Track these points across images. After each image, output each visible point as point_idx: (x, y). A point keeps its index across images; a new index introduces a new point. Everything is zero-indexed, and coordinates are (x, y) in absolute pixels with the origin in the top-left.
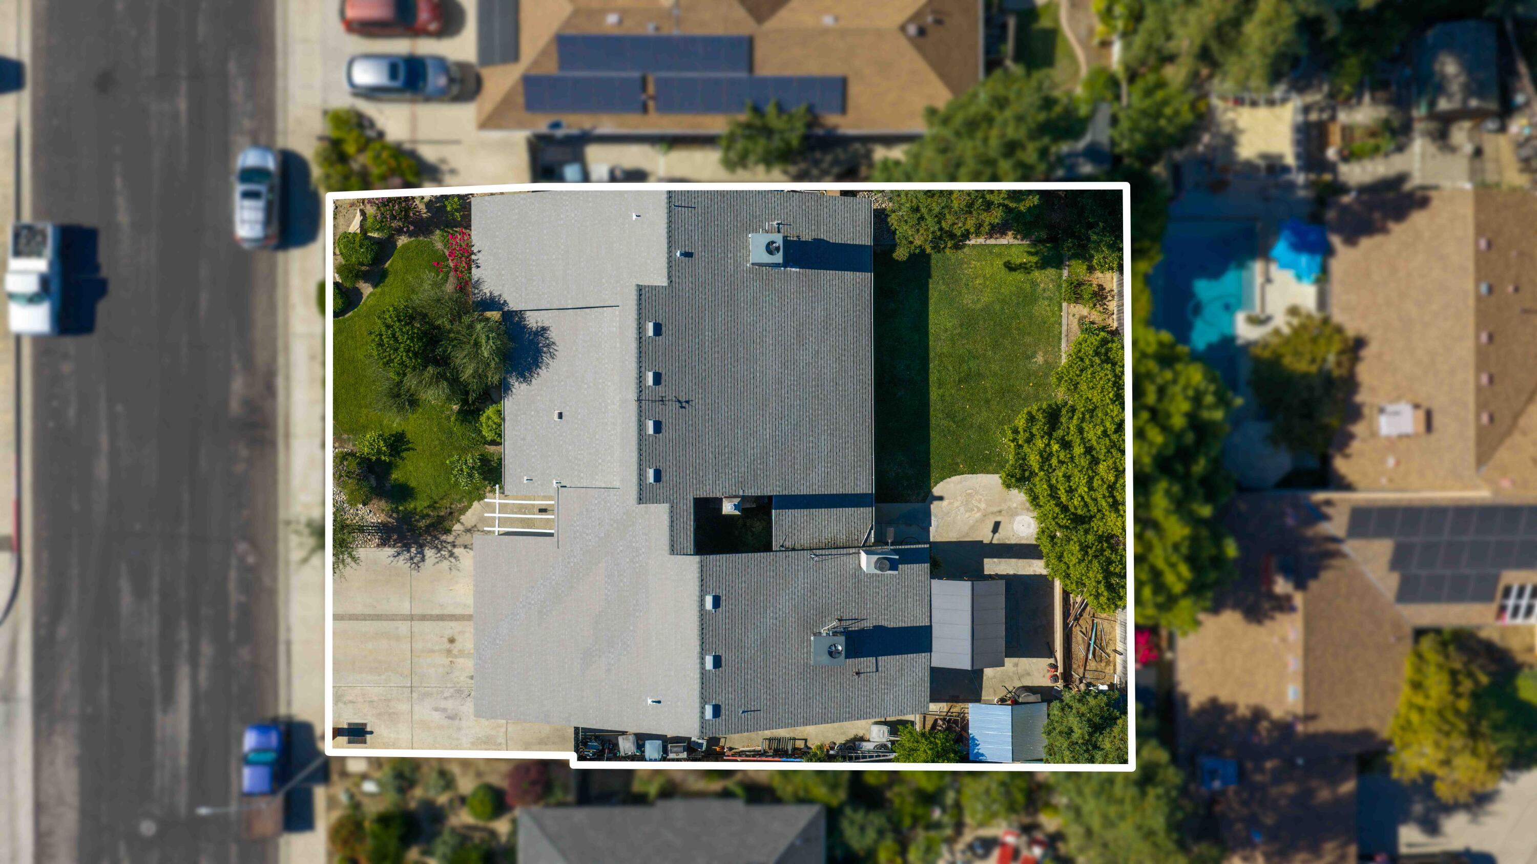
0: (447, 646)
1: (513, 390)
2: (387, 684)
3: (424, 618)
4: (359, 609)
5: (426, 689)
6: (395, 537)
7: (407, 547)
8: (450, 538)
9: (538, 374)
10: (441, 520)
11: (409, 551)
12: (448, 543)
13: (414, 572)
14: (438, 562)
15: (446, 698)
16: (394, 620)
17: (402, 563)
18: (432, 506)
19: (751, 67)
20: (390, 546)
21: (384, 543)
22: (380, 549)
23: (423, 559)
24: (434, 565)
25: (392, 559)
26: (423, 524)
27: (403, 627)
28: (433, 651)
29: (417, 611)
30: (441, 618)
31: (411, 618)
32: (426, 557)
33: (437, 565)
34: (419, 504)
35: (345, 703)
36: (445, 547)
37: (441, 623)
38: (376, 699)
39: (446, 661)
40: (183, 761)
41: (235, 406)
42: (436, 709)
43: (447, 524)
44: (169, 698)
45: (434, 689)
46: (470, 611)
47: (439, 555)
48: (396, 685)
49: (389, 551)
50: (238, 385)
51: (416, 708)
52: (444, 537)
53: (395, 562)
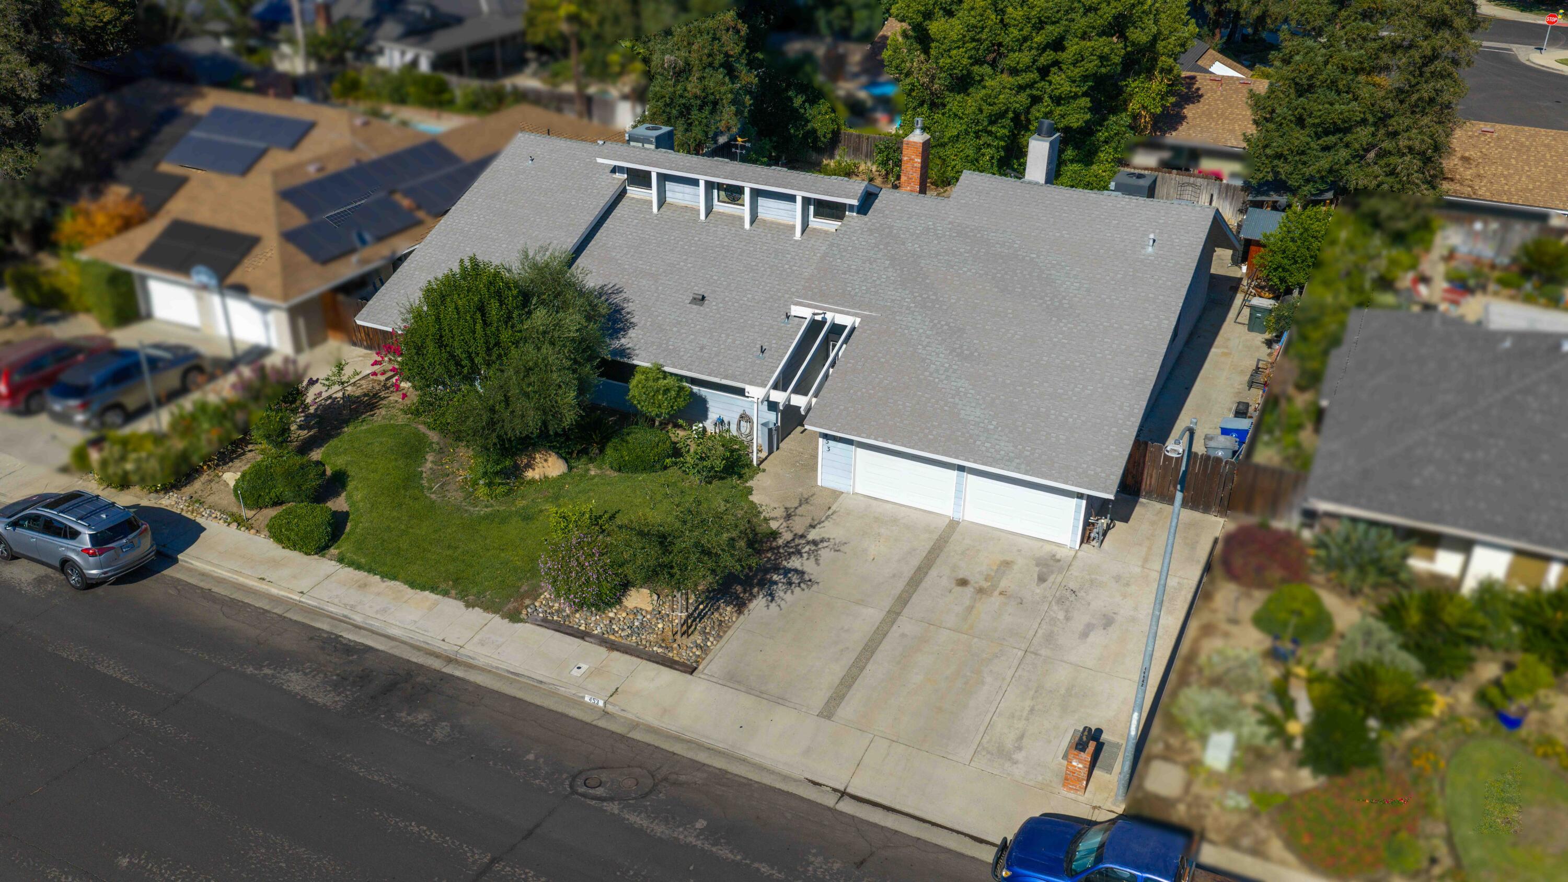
0: (969, 591)
1: (629, 346)
2: (1004, 679)
3: (903, 600)
4: (836, 671)
5: (1038, 635)
6: (739, 589)
8: (787, 536)
11: (776, 583)
12: (793, 540)
13: (815, 589)
14: (816, 560)
15: (1067, 619)
16: (885, 635)
17: (788, 598)
20: (750, 601)
22: (746, 612)
23: (801, 573)
24: (818, 564)
25: (773, 605)
27: (906, 629)
28: (970, 609)
29: (886, 603)
30: (915, 581)
31: (893, 615)
32: (800, 568)
33: (821, 562)
35: (1020, 748)
36: (798, 545)
37: (925, 585)
38: (1028, 704)
39: (995, 600)
41: (326, 698)
42: (1085, 635)
45: (1044, 626)
47: (805, 555)
48: (1013, 670)
50: (295, 682)
52: (780, 542)
53: (783, 604)
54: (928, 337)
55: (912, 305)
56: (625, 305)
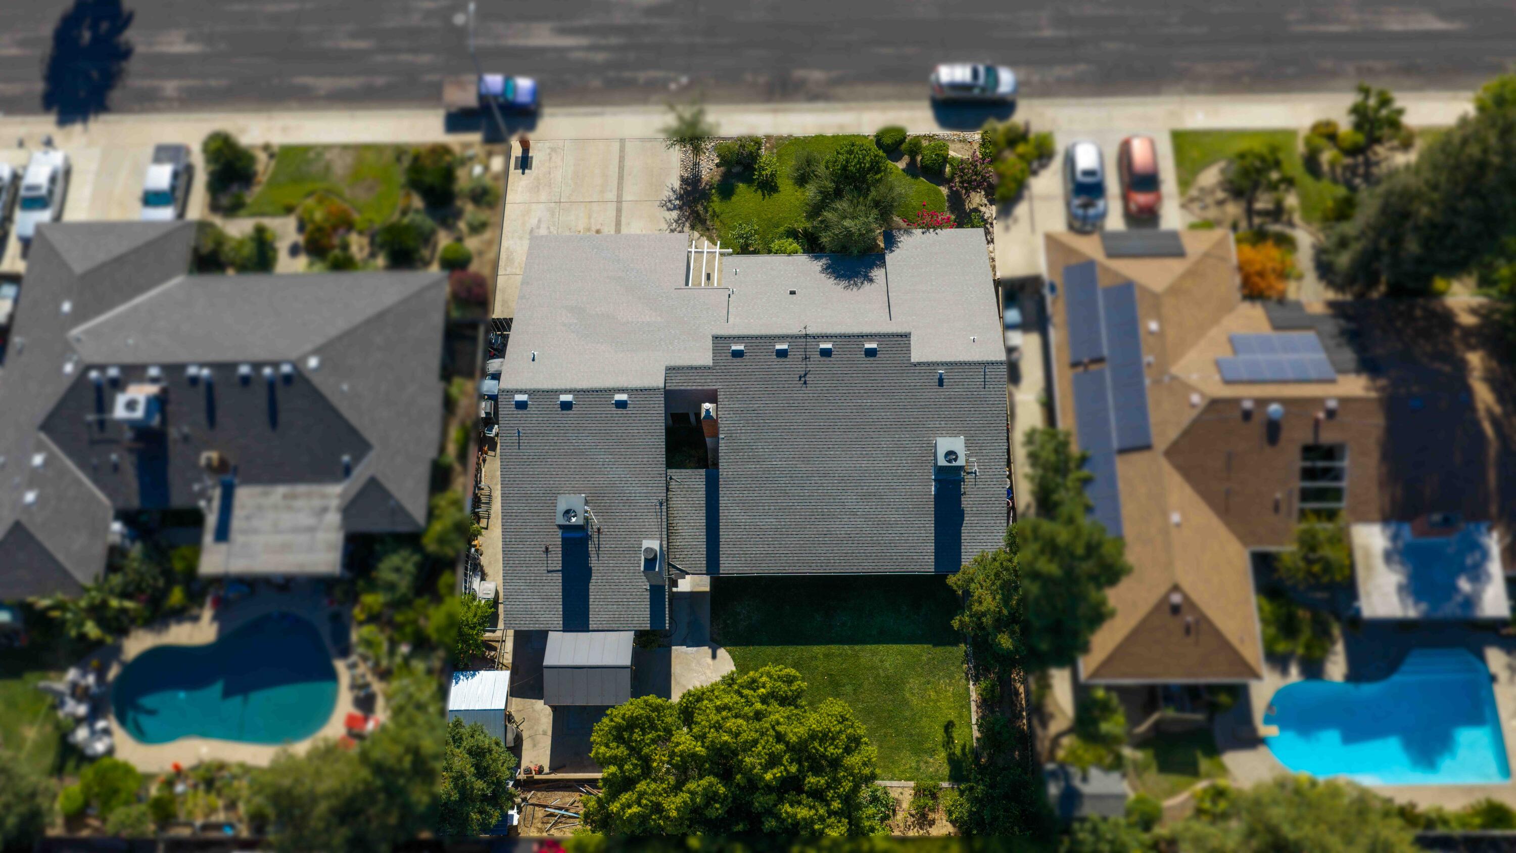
0: (594, 228)
1: (816, 261)
2: (564, 184)
3: (619, 211)
4: (628, 163)
5: (558, 213)
6: (689, 189)
7: (680, 197)
8: (686, 229)
9: (829, 278)
10: (703, 222)
11: (676, 199)
12: (683, 228)
13: (658, 203)
14: (666, 221)
15: (549, 228)
16: (618, 188)
17: (667, 194)
18: (715, 215)
19: (1123, 451)
20: (681, 185)
21: (684, 180)
22: (679, 178)
23: (669, 209)
24: (664, 218)
25: (670, 186)
26: (700, 208)
27: (612, 195)
28: (590, 218)
29: (625, 205)
30: (618, 224)
31: (619, 201)
32: (671, 212)
33: (664, 220)
34: (716, 204)
35: (550, 154)
36: (679, 226)
37: (614, 224)
38: (552, 176)
39: (581, 228)
40: (511, 42)
41: (799, 73)
42: (539, 221)
43: (699, 226)
44: (563, 31)
45: (557, 220)
46: (624, 230)
47: (673, 221)
48: (562, 191)
49: (677, 184)
50: (817, 75)
51: (542, 206)
52: (687, 224)
53: (667, 189)
54: (644, 285)
55: (660, 299)
56: (835, 281)
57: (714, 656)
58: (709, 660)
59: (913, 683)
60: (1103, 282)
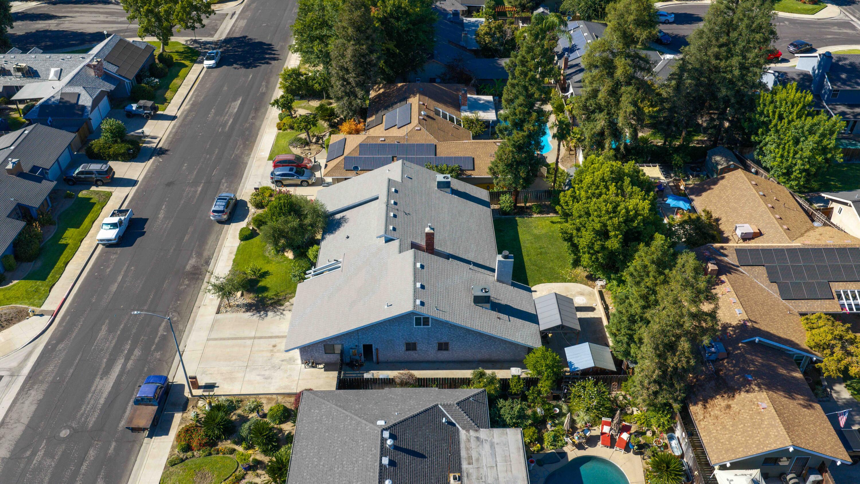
0: (271, 348)
1: (326, 238)
2: (233, 365)
4: (227, 336)
5: (255, 367)
6: (254, 308)
7: (259, 312)
8: (282, 308)
9: (338, 230)
10: (279, 300)
13: (260, 321)
15: (265, 370)
16: (244, 339)
17: (255, 318)
18: (276, 295)
19: (436, 155)
20: (250, 312)
21: (247, 311)
22: (245, 313)
23: (266, 316)
25: (250, 316)
26: (269, 302)
27: (249, 342)
28: (263, 351)
29: (258, 335)
30: (271, 337)
31: (254, 338)
32: (268, 315)
33: (273, 318)
34: (269, 294)
35: (206, 374)
36: (279, 311)
37: (270, 340)
38: (225, 372)
39: (269, 354)
41: (188, 268)
42: (259, 375)
43: (282, 302)
45: (260, 367)
47: (275, 314)
48: (238, 366)
49: (249, 314)
50: (192, 261)
51: (247, 375)
52: (279, 307)
53: (251, 318)
54: (336, 286)
56: (341, 227)
57: (535, 291)
58: (537, 293)
59: (536, 231)
60: (357, 155)
